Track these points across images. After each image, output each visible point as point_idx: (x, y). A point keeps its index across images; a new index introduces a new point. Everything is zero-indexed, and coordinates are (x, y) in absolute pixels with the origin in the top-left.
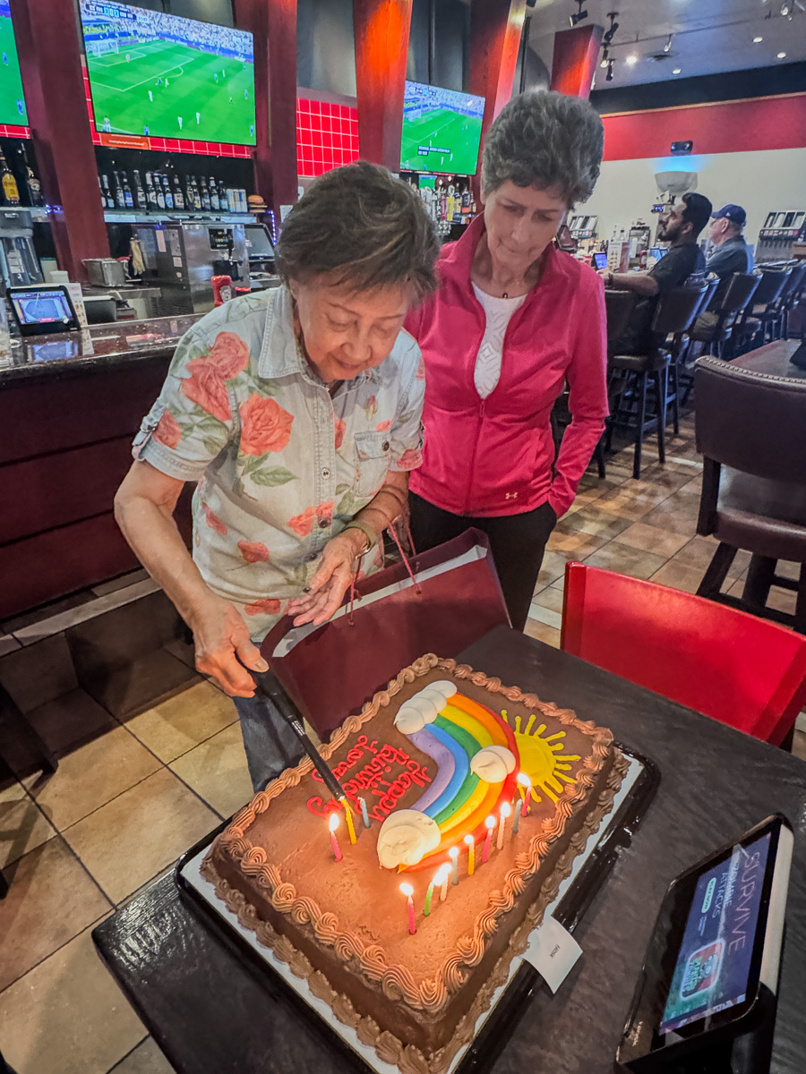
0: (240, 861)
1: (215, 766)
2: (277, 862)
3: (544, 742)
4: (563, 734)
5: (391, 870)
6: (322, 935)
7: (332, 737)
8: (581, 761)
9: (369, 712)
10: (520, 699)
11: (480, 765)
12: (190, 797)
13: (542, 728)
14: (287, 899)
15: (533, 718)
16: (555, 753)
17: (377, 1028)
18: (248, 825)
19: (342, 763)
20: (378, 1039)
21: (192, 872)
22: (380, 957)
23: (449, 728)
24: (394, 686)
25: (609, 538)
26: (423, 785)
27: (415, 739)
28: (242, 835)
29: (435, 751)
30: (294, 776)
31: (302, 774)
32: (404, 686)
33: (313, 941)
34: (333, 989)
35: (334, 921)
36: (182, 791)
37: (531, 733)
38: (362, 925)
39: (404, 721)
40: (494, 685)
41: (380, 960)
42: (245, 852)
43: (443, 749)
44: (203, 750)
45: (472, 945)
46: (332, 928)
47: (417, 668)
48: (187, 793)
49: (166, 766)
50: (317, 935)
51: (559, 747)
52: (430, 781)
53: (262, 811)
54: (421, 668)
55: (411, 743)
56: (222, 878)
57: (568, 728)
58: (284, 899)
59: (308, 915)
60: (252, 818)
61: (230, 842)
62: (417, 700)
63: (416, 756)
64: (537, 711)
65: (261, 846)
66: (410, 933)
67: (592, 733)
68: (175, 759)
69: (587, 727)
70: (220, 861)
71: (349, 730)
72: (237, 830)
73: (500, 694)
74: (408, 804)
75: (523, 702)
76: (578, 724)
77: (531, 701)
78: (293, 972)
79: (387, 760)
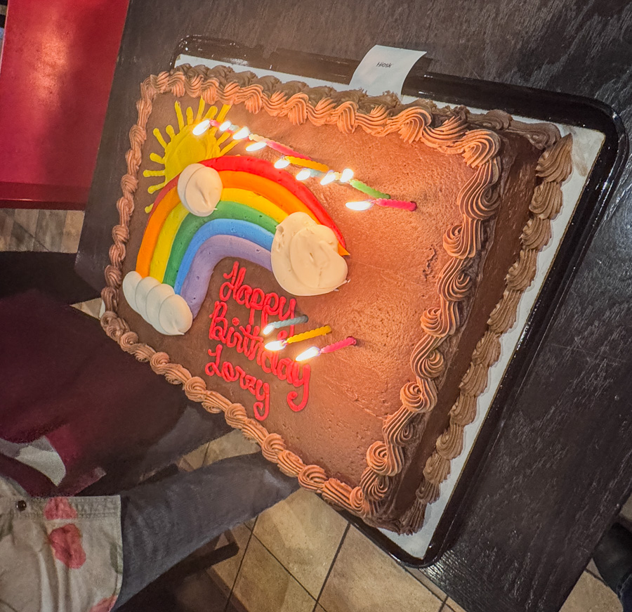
0: (389, 477)
1: (307, 552)
2: (379, 424)
3: (168, 148)
4: (156, 132)
5: (349, 266)
6: (451, 324)
7: (215, 411)
8: (180, 99)
9: (178, 374)
10: (131, 197)
11: (203, 202)
12: (338, 565)
13: (154, 157)
14: (419, 391)
15: (147, 174)
16: (177, 131)
17: (530, 222)
18: (343, 484)
19: (242, 384)
20: (542, 216)
21: (416, 544)
22: (456, 232)
23: (175, 265)
24: (142, 353)
25: (33, 240)
26: (243, 269)
27: (194, 301)
28: (357, 488)
29: (203, 271)
30: (270, 443)
31: (266, 433)
32: (142, 343)
33: (460, 335)
34: (503, 297)
35: (429, 312)
36: (335, 576)
37: (163, 167)
38: (423, 277)
39: (177, 322)
40: (121, 233)
41: (459, 232)
42: (378, 475)
43: (198, 261)
44: (294, 569)
45: (408, 121)
46: (438, 313)
47: (118, 333)
48: (336, 571)
49: (317, 601)
50: (452, 332)
51: (170, 130)
52: (237, 263)
53: (322, 470)
54: (118, 328)
55: (202, 306)
56: (415, 498)
57: (149, 129)
58: (421, 396)
59: (432, 353)
60: (333, 481)
61: (370, 501)
62: (150, 315)
63: (214, 295)
64: (138, 174)
65: (364, 455)
66: (416, 207)
67: (149, 101)
68: (309, 594)
69: (144, 108)
70: (396, 508)
71: (203, 392)
72: (354, 498)
73: (129, 223)
74: (267, 274)
75: (133, 193)
76: (142, 120)
77: (130, 182)
78: (497, 359)
79: (226, 328)
